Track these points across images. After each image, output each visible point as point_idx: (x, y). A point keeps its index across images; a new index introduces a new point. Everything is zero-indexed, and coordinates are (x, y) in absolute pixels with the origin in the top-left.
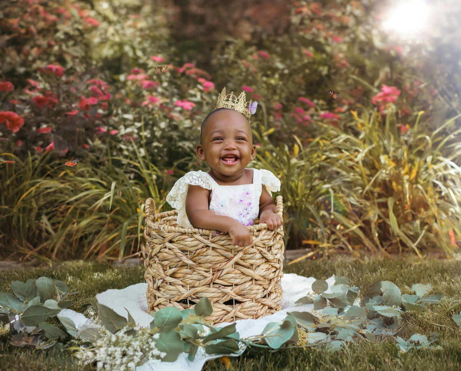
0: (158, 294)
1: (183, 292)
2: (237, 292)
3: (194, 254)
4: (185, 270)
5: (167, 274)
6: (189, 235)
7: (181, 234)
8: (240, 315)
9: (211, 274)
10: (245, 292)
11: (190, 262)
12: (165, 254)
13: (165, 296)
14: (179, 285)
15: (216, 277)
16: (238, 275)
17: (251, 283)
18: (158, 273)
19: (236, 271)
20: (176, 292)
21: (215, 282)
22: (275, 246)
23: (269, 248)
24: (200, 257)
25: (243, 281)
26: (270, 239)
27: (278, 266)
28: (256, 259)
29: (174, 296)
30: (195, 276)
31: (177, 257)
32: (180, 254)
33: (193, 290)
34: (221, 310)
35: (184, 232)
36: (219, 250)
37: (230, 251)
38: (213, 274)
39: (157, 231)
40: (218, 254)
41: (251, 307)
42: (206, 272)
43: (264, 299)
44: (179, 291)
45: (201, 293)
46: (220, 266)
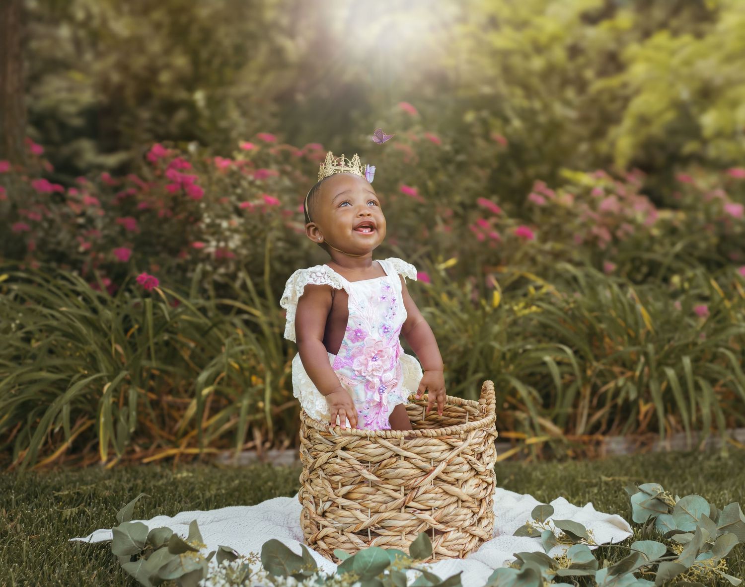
0: (323, 522)
1: (363, 520)
2: (438, 518)
3: (379, 466)
4: (365, 489)
5: (338, 495)
6: (371, 439)
7: (360, 437)
8: (443, 550)
9: (403, 494)
10: (448, 518)
11: (373, 478)
12: (337, 467)
13: (336, 525)
14: (356, 509)
15: (410, 498)
16: (439, 495)
17: (456, 505)
18: (324, 492)
19: (437, 489)
20: (351, 520)
21: (408, 505)
22: (486, 453)
23: (479, 456)
24: (388, 470)
25: (446, 503)
26: (480, 444)
27: (490, 480)
28: (464, 472)
29: (348, 525)
30: (380, 497)
31: (353, 470)
32: (358, 466)
33: (376, 516)
35: (364, 436)
36: (413, 461)
37: (429, 460)
38: (406, 495)
39: (324, 434)
40: (411, 466)
41: (457, 539)
42: (396, 491)
43: (474, 528)
44: (356, 518)
45: (389, 521)
46: (415, 482)
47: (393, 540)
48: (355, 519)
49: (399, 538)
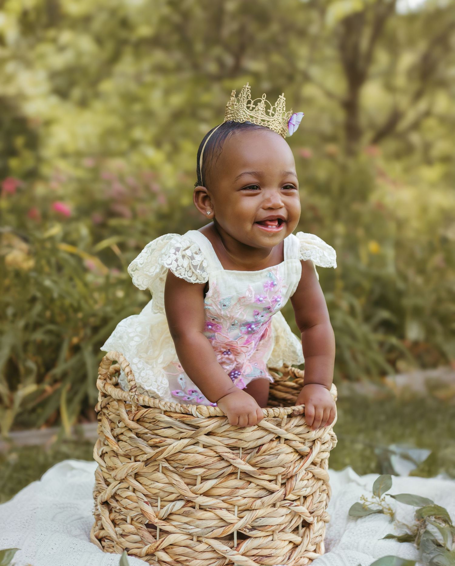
1: (231, 522)
3: (257, 452)
4: (233, 482)
5: (198, 493)
9: (279, 485)
10: (315, 506)
11: (247, 467)
12: (200, 457)
13: (191, 531)
14: (221, 509)
15: (291, 489)
16: (311, 481)
19: (309, 475)
20: (215, 522)
24: (266, 457)
25: (314, 490)
29: (211, 529)
30: (251, 491)
31: (223, 459)
32: (228, 455)
33: (248, 516)
34: (288, 542)
36: (293, 444)
38: (282, 485)
40: (291, 450)
42: (270, 481)
44: (222, 519)
45: (263, 519)
46: (293, 469)
47: (265, 542)
48: (219, 521)
49: (270, 538)
